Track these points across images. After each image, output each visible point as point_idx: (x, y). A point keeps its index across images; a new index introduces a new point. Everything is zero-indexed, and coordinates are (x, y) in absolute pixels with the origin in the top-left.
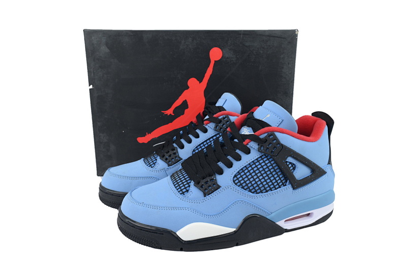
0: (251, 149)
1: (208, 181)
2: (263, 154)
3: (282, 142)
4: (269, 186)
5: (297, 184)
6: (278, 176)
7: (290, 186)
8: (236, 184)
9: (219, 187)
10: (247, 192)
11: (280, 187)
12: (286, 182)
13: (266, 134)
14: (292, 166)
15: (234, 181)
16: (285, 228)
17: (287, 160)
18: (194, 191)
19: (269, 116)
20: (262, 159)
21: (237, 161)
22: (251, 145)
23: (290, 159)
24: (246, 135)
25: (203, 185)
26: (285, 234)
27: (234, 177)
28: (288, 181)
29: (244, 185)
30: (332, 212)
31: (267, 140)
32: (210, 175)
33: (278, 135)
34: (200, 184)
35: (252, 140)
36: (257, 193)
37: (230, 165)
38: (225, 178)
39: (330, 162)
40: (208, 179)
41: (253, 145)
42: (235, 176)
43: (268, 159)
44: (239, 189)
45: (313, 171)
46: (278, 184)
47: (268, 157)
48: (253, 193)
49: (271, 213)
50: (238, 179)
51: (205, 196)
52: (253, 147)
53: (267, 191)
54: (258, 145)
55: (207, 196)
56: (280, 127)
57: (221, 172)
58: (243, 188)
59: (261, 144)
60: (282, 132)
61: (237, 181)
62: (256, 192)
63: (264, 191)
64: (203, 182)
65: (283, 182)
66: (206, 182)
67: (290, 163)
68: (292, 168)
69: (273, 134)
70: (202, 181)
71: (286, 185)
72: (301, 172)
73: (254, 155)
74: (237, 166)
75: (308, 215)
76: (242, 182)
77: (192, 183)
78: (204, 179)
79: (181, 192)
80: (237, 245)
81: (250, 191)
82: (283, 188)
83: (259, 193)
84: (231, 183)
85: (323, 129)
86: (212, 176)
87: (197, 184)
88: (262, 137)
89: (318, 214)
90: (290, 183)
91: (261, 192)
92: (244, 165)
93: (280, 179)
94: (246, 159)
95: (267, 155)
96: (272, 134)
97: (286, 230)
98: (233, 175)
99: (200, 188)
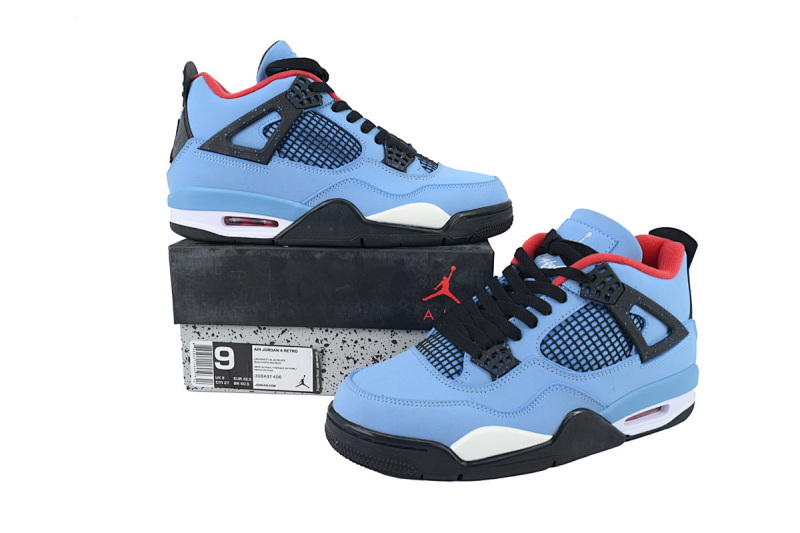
0: (567, 293)
1: (496, 353)
2: (589, 301)
3: (623, 279)
4: (604, 358)
5: (648, 354)
6: (618, 340)
7: (637, 357)
8: (546, 356)
9: (517, 362)
10: (566, 369)
11: (620, 359)
12: (630, 349)
13: (593, 267)
14: (639, 321)
15: (542, 352)
16: (626, 433)
17: (631, 311)
18: (473, 372)
19: (589, 235)
20: (588, 311)
21: (545, 314)
22: (568, 287)
23: (636, 310)
24: (552, 269)
25: (488, 360)
26: (626, 444)
27: (542, 345)
28: (634, 347)
29: (561, 356)
30: (693, 406)
31: (595, 277)
32: (500, 342)
33: (614, 267)
34: (484, 358)
35: (568, 277)
36: (583, 371)
37: (532, 323)
38: (527, 346)
39: (691, 317)
40: (496, 349)
41: (571, 287)
42: (544, 342)
43: (598, 311)
44: (553, 363)
45: (670, 330)
46: (618, 354)
47: (599, 308)
48: (577, 370)
49: (607, 407)
50: (548, 347)
51: (494, 380)
52: (572, 289)
53: (600, 367)
54: (581, 285)
55: (498, 380)
56: (615, 253)
57: (517, 336)
58: (559, 362)
59: (585, 285)
60: (621, 261)
61: (547, 351)
62: (582, 369)
63: (596, 367)
64: (487, 354)
65: (626, 349)
66: (494, 355)
67: (636, 316)
68: (638, 325)
69: (606, 267)
70: (484, 352)
71: (630, 355)
72: (654, 332)
73: (574, 304)
74: (546, 324)
75: (659, 409)
76: (557, 352)
77: (467, 357)
78: (488, 348)
79: (447, 374)
80: (554, 465)
81: (572, 367)
82: (625, 361)
83: (587, 370)
84: (537, 354)
85: (681, 256)
86: (503, 343)
87: (477, 359)
88: (586, 271)
89: (676, 407)
90: (638, 352)
91: (591, 368)
92: (559, 322)
93: (621, 344)
94: (561, 312)
95: (595, 303)
96: (603, 266)
97: (628, 436)
98: (540, 341)
99: (484, 366)
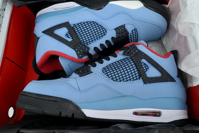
0: (93, 50)
2: (86, 46)
8: (105, 30)
9: (115, 29)
15: (106, 32)
18: (129, 29)
21: (102, 44)
27: (106, 34)
29: (101, 28)
31: (83, 54)
34: (125, 33)
36: (93, 22)
37: (107, 42)
38: (111, 34)
41: (92, 52)
42: (104, 35)
44: (104, 27)
46: (79, 26)
48: (96, 22)
50: (104, 33)
51: (124, 25)
54: (89, 52)
57: (113, 38)
69: (79, 57)
70: (124, 35)
71: (74, 25)
73: (92, 46)
74: (103, 41)
77: (130, 33)
81: (97, 24)
84: (108, 31)
86: (118, 37)
87: (127, 33)
91: (90, 22)
94: (97, 44)
98: (106, 35)
99: (126, 30)
